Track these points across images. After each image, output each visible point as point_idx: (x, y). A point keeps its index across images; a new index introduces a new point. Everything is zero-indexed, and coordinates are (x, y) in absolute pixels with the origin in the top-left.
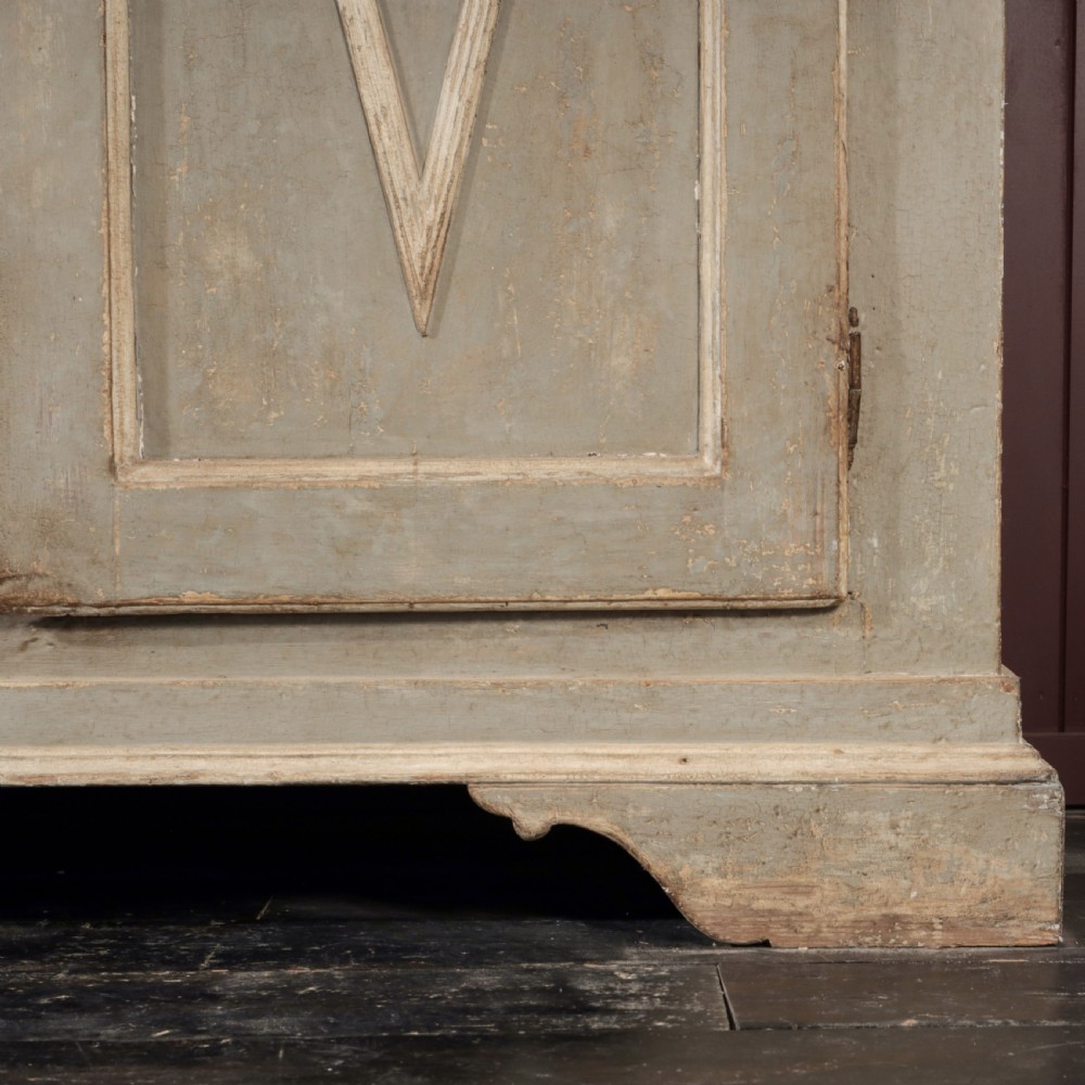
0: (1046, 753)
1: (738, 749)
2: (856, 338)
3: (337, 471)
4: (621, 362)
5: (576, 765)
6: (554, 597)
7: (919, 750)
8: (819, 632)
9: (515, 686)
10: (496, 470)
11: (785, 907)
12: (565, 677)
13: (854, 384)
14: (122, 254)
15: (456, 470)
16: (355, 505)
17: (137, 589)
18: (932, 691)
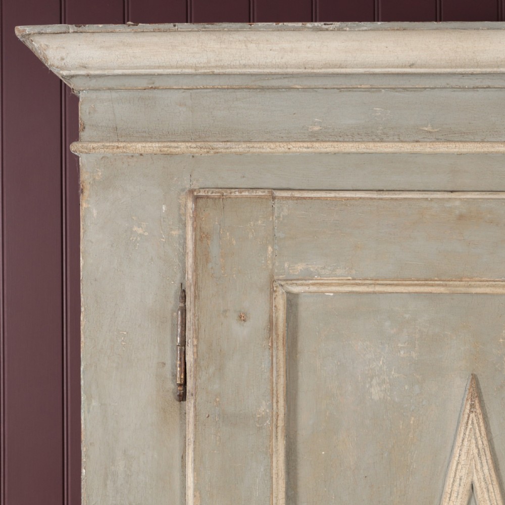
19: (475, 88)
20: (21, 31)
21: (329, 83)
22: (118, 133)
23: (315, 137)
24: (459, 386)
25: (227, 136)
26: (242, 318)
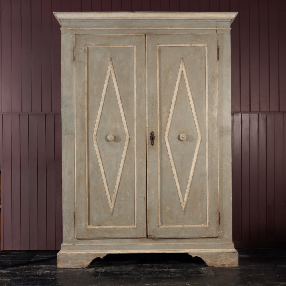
0: (237, 250)
1: (211, 249)
2: (220, 215)
3: (177, 226)
4: (200, 217)
5: (197, 251)
6: (195, 237)
7: (226, 249)
8: (217, 239)
9: (192, 244)
10: (190, 226)
11: (215, 263)
12: (196, 243)
13: (220, 218)
14: (159, 209)
15: (187, 226)
16: (179, 229)
17: (161, 236)
18: (227, 244)
19: (111, 21)
20: (54, 13)
21: (92, 20)
22: (66, 27)
23: (91, 27)
24: (109, 59)
25: (80, 27)
26: (81, 49)
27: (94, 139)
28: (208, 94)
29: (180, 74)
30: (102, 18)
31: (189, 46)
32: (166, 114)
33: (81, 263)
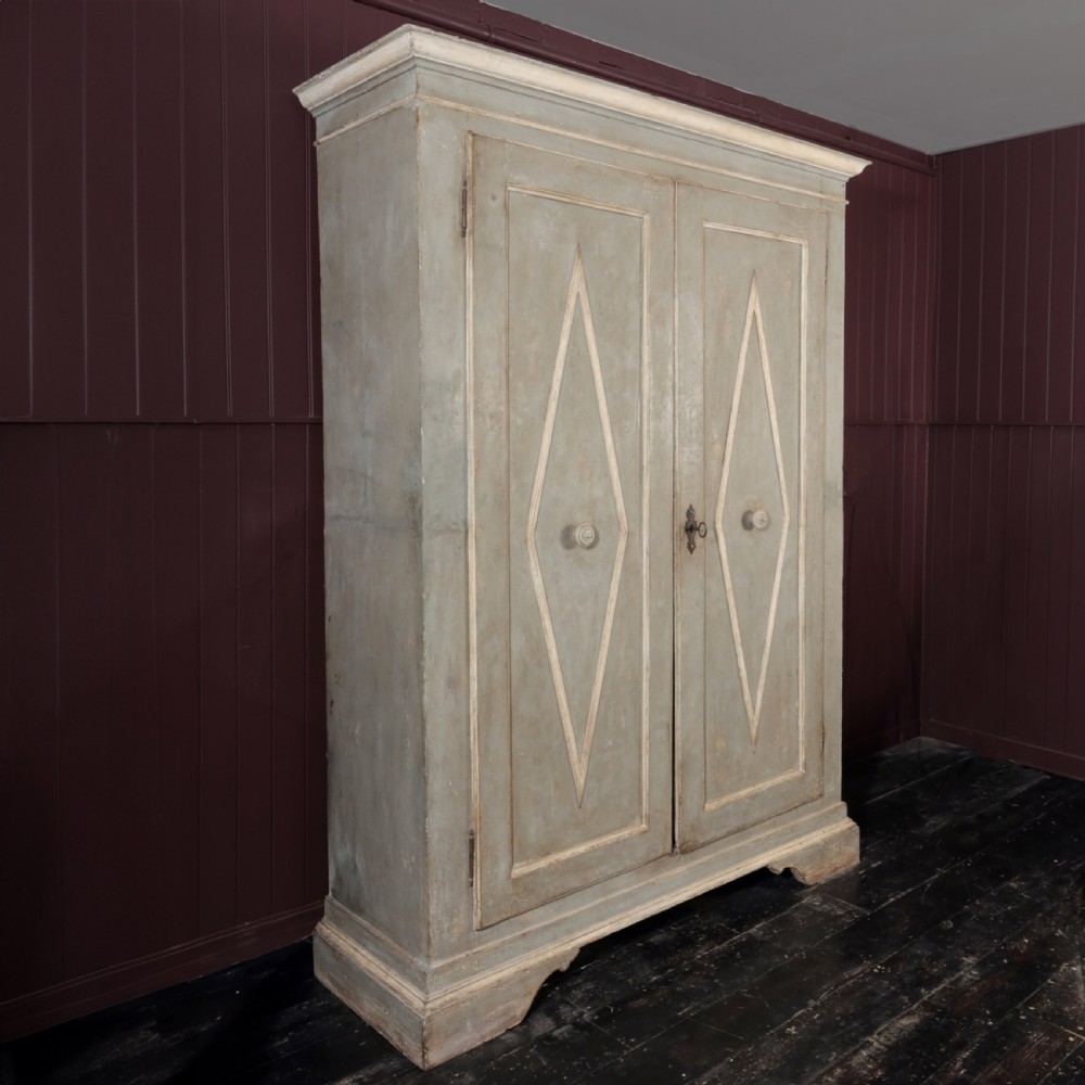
0: (854, 820)
1: (810, 836)
2: (824, 733)
3: (742, 793)
4: (785, 749)
5: (785, 852)
7: (835, 826)
10: (769, 784)
11: (820, 873)
13: (823, 743)
15: (762, 786)
17: (708, 837)
18: (833, 811)
21: (526, 92)
22: (434, 93)
24: (573, 247)
25: (483, 106)
26: (494, 198)
27: (529, 544)
28: (808, 390)
29: (749, 322)
30: (561, 91)
31: (769, 239)
32: (718, 447)
33: (505, 1013)
